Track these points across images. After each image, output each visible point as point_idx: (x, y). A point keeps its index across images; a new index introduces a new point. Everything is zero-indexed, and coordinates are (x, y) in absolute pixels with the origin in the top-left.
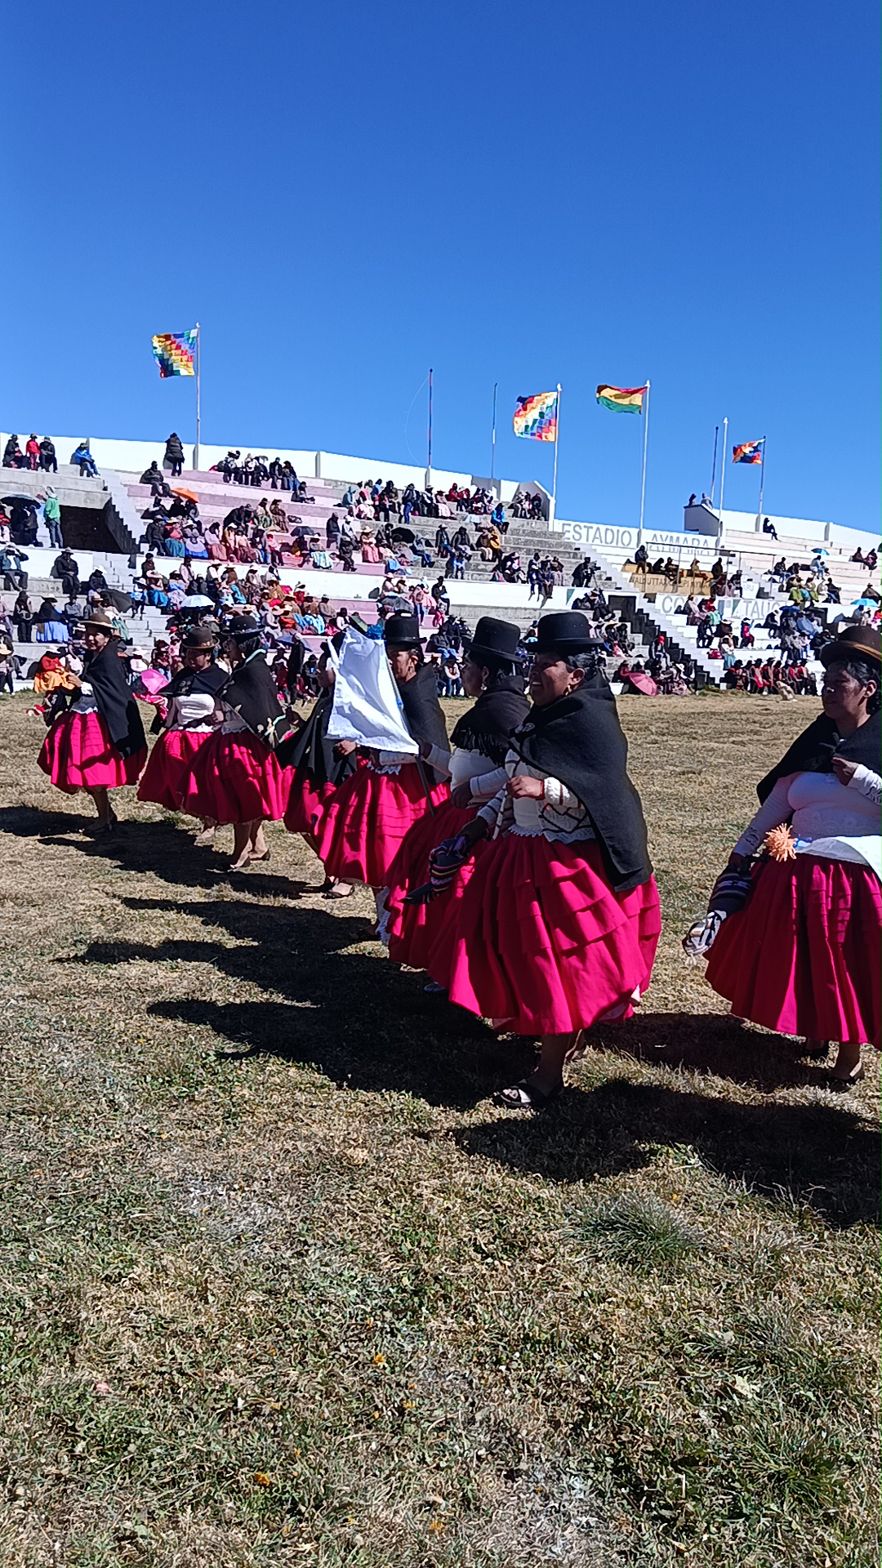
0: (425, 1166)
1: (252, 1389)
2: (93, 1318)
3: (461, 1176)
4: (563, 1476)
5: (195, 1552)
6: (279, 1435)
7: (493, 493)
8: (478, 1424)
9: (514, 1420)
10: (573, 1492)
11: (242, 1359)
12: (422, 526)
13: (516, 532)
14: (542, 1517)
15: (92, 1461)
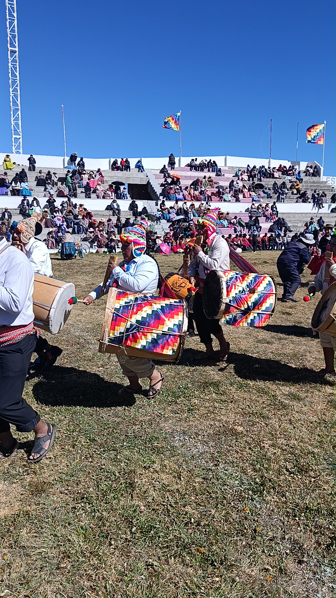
0: (266, 435)
1: (197, 515)
2: (139, 481)
3: (281, 440)
4: (322, 566)
5: (174, 574)
6: (208, 534)
7: (297, 167)
8: (286, 540)
9: (301, 540)
10: (326, 573)
11: (193, 503)
12: (267, 182)
13: (306, 182)
14: (313, 581)
15: (138, 535)
